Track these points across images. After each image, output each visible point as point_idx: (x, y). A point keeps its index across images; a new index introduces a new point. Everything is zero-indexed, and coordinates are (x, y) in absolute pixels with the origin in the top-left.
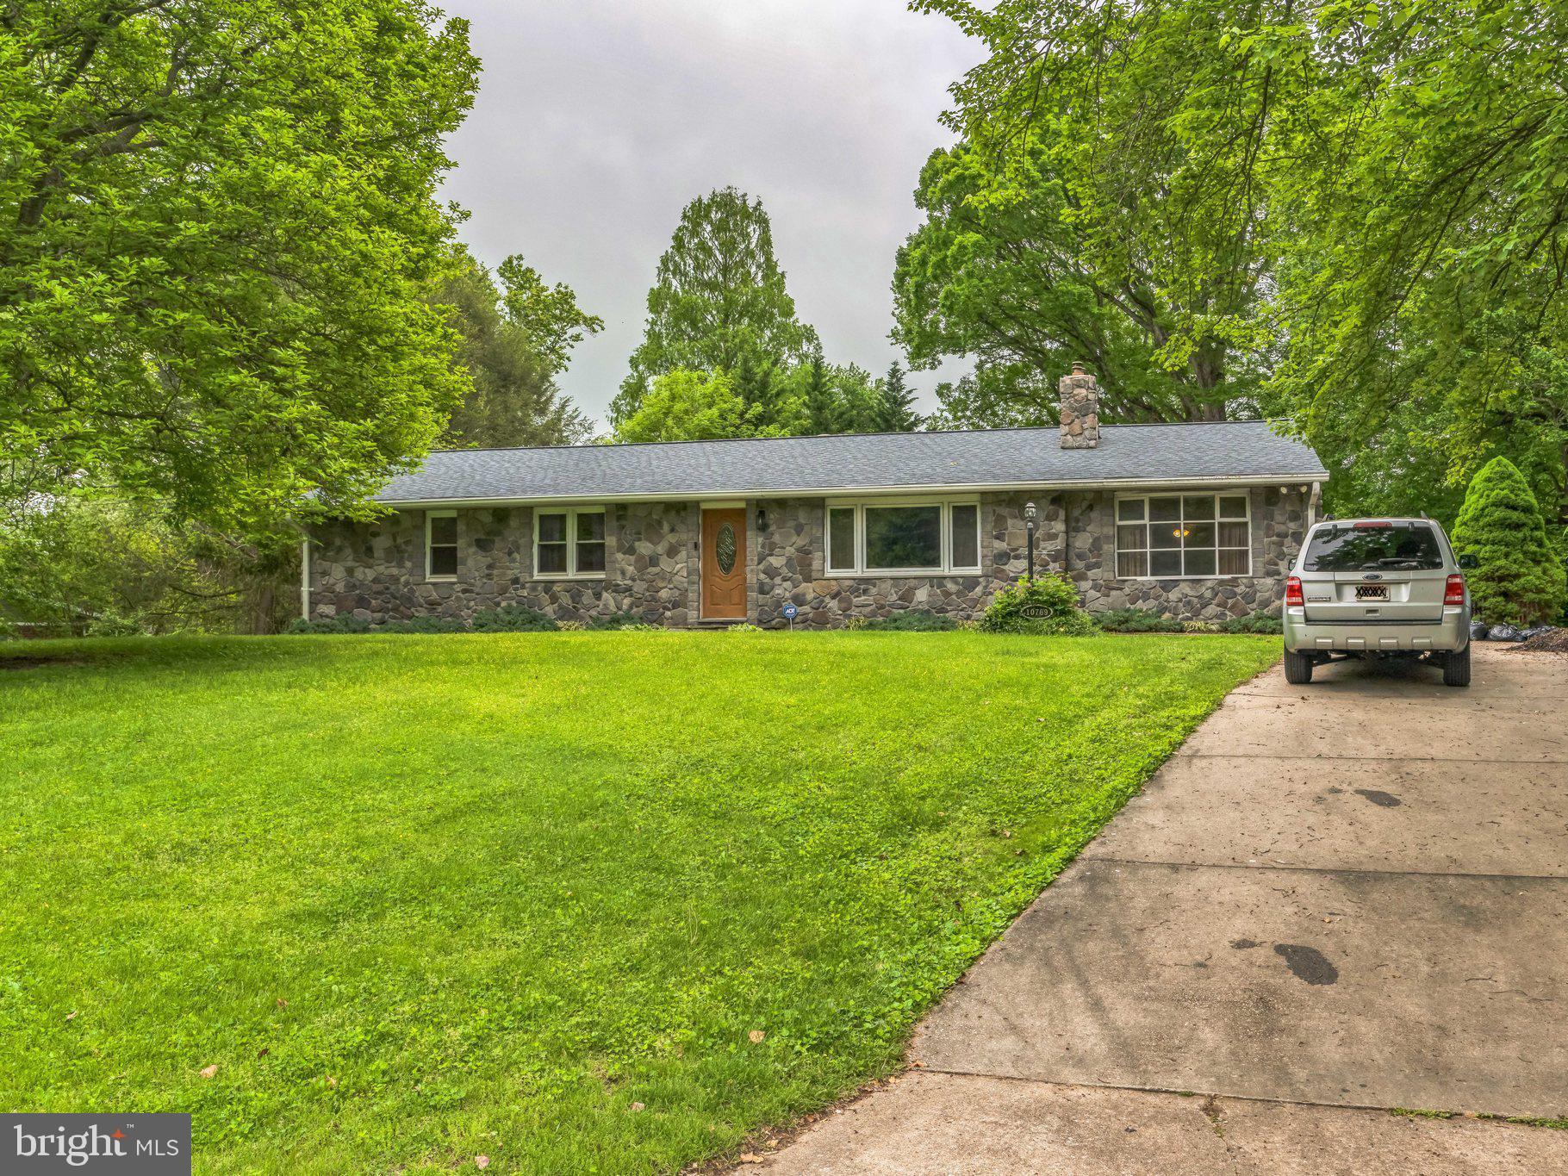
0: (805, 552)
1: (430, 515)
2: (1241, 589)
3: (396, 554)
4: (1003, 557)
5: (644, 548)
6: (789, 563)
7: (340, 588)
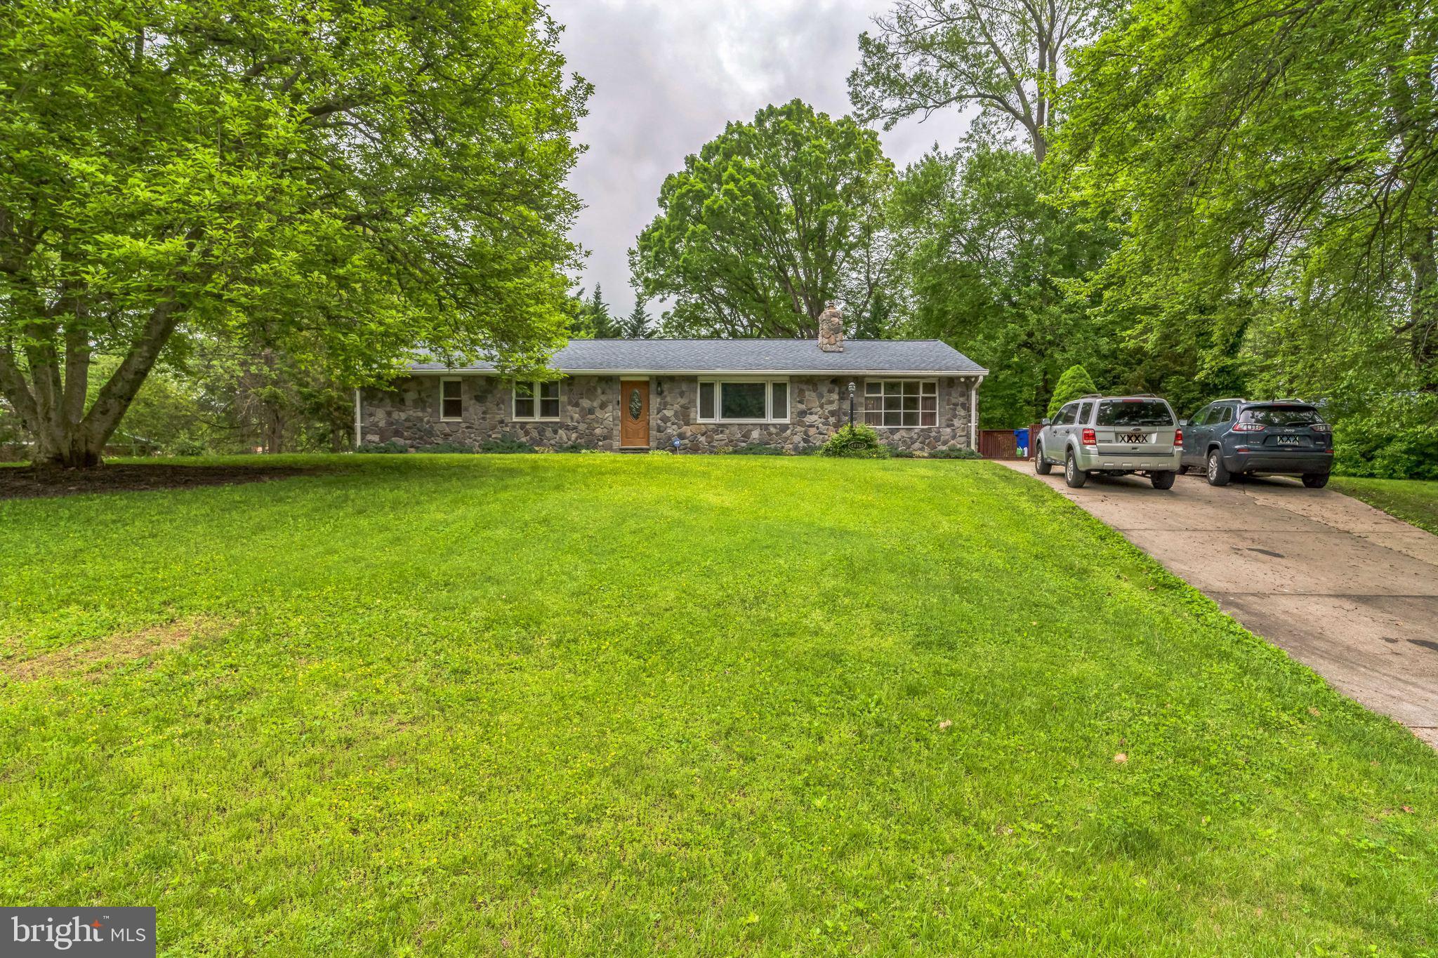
0: (685, 409)
1: (443, 380)
2: (933, 434)
3: (420, 403)
4: (803, 413)
5: (586, 403)
6: (676, 415)
7: (382, 424)
